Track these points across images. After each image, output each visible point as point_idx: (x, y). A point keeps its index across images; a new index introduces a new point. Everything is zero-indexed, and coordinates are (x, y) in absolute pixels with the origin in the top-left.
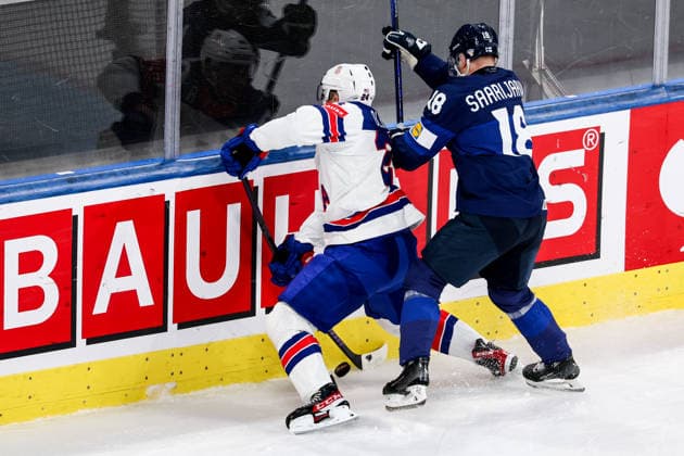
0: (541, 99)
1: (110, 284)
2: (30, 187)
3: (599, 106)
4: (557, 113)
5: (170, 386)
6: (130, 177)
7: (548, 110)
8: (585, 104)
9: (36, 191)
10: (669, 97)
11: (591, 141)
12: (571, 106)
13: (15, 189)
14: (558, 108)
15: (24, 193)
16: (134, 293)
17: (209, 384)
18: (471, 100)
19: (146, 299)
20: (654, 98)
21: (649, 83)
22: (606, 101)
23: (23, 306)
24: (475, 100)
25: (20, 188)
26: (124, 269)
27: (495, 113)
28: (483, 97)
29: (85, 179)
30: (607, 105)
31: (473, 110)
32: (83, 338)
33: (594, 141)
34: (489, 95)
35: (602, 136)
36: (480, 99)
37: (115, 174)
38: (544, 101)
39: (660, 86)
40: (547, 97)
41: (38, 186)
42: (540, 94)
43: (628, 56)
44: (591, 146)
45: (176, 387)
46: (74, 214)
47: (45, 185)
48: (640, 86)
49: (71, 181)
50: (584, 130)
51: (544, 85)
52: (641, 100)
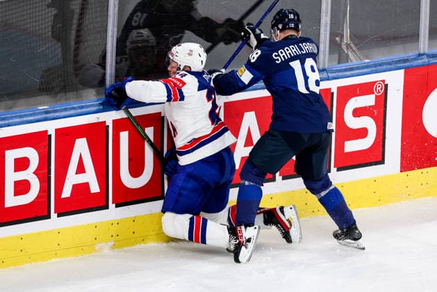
0: (348, 62)
1: (72, 179)
2: (21, 117)
3: (385, 67)
4: (357, 71)
5: (111, 244)
6: (84, 110)
7: (352, 69)
8: (375, 65)
9: (25, 119)
10: (429, 61)
11: (379, 89)
12: (367, 67)
13: (12, 118)
14: (358, 68)
15: (18, 120)
16: (87, 184)
17: (136, 243)
18: (276, 56)
19: (95, 188)
20: (420, 62)
21: (417, 53)
22: (389, 64)
23: (17, 193)
24: (279, 56)
25: (15, 117)
26: (81, 169)
27: (291, 64)
28: (284, 54)
29: (56, 111)
30: (389, 66)
31: (277, 62)
32: (55, 213)
33: (381, 89)
34: (287, 53)
35: (386, 86)
36: (281, 55)
37: (74, 108)
38: (350, 63)
39: (424, 54)
40: (351, 61)
41: (26, 116)
42: (347, 59)
43: (403, 35)
44: (379, 92)
45: (114, 245)
46: (49, 133)
47: (31, 115)
48: (411, 54)
49: (47, 112)
50: (375, 82)
51: (350, 54)
52: (411, 63)
